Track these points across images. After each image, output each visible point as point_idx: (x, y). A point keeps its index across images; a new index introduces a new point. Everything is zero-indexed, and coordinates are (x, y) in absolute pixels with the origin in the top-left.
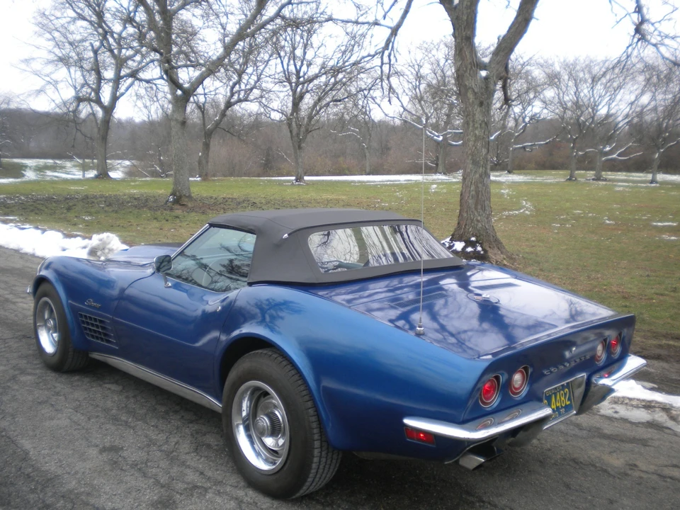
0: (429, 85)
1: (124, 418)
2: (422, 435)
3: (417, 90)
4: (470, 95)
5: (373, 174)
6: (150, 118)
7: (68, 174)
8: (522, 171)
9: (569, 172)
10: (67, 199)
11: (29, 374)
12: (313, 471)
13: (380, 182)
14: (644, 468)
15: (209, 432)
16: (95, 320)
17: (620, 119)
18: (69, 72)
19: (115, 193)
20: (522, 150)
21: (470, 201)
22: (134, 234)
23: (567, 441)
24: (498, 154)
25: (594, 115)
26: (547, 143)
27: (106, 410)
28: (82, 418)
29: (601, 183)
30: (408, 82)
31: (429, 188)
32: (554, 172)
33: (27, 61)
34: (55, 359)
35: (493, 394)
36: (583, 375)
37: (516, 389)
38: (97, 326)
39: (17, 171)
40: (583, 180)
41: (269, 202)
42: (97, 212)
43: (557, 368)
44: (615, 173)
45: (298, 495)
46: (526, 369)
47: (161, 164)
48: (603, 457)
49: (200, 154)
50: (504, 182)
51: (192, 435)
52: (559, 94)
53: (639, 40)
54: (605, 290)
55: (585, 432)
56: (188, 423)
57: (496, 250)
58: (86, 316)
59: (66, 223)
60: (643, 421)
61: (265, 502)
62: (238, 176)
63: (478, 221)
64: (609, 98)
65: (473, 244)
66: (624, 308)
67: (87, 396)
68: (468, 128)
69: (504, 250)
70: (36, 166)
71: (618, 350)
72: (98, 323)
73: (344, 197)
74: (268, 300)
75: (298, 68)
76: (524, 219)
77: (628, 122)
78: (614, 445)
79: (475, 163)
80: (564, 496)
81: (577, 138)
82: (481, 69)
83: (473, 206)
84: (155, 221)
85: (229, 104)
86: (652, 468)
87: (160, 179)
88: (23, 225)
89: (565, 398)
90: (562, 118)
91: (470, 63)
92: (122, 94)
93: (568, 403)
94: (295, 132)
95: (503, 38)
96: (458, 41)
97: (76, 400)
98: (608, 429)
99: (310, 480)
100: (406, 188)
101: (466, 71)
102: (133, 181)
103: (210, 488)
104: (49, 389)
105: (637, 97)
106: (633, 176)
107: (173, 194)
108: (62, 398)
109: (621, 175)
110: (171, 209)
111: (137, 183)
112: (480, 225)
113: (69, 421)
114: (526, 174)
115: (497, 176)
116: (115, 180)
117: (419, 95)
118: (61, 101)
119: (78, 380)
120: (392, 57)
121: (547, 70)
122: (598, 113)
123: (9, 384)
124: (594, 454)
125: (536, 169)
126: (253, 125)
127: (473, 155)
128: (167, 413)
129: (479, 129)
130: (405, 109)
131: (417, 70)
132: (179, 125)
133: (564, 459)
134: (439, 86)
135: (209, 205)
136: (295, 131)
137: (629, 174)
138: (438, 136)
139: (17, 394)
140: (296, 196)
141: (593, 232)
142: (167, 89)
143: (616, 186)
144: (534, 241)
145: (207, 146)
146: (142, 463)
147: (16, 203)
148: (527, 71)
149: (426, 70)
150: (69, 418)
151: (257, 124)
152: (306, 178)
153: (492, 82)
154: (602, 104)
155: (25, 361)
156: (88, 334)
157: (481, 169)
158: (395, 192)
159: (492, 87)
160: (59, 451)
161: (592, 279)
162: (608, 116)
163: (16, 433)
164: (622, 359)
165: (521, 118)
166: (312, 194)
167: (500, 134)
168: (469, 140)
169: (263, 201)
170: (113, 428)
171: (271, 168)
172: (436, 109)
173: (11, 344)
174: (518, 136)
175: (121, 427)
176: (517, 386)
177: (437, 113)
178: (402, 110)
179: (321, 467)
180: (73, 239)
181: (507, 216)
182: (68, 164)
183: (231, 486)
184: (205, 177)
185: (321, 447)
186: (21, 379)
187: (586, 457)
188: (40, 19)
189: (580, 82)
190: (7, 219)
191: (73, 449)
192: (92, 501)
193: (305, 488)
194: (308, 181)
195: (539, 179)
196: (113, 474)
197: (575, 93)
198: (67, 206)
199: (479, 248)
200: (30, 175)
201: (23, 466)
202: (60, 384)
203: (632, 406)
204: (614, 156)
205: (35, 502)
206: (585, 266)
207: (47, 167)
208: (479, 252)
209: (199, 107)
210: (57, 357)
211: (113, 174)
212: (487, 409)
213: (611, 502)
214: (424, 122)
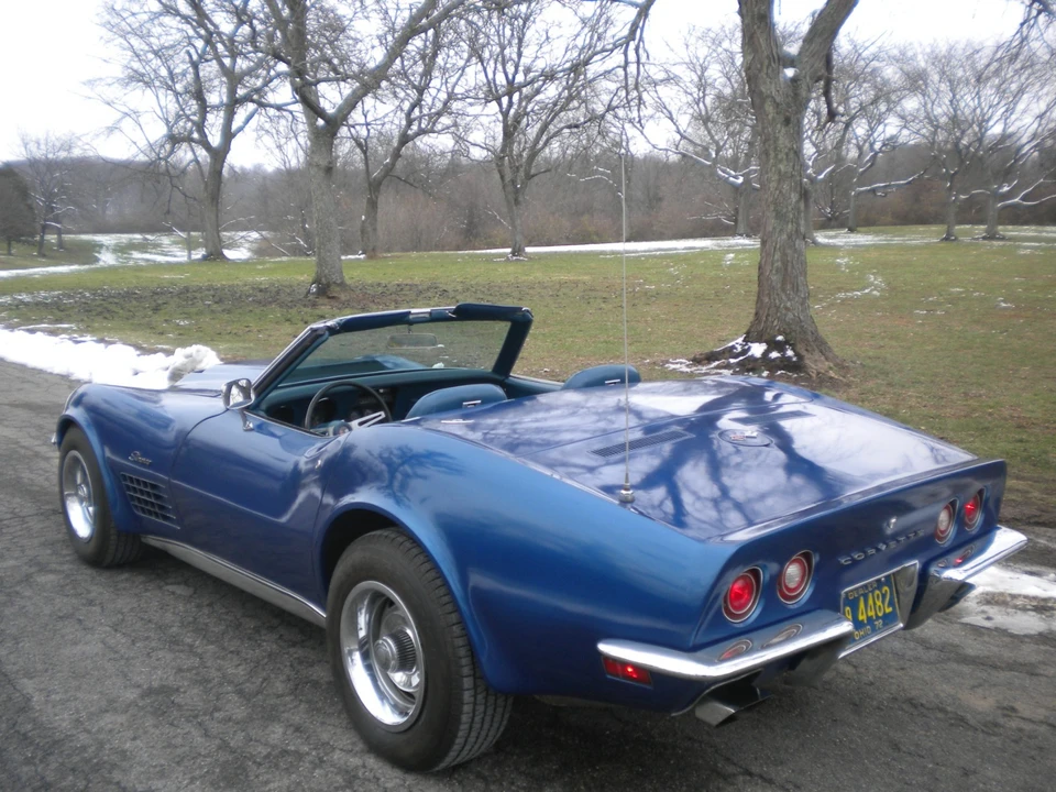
0: (719, 97)
1: (189, 640)
2: (630, 670)
3: (701, 105)
4: (769, 108)
5: (635, 241)
6: (287, 165)
7: (166, 255)
8: (872, 228)
9: (946, 227)
10: (155, 293)
11: (51, 572)
12: (464, 727)
13: (645, 251)
14: (1027, 714)
15: (320, 661)
16: (145, 484)
17: (1024, 140)
18: (157, 97)
19: (231, 283)
20: (871, 195)
21: (774, 278)
22: (251, 345)
23: (902, 669)
24: (832, 202)
25: (983, 135)
26: (909, 183)
27: (161, 628)
28: (123, 641)
29: (995, 243)
30: (686, 92)
31: (720, 260)
32: (921, 228)
33: (90, 83)
34: (90, 549)
35: (748, 601)
36: (915, 564)
37: (790, 590)
38: (148, 494)
39: (86, 253)
40: (967, 239)
41: (468, 289)
42: (200, 313)
43: (865, 552)
44: (1020, 227)
45: (443, 765)
46: (807, 557)
47: (307, 236)
48: (959, 696)
49: (363, 217)
50: (841, 247)
51: (291, 666)
52: (926, 103)
53: (1039, 12)
54: (990, 414)
55: (933, 652)
56: (289, 646)
57: (817, 355)
58: (131, 479)
59: (148, 331)
60: (1033, 632)
61: (391, 777)
62: (425, 250)
63: (787, 309)
64: (1003, 109)
65: (780, 347)
66: (1019, 444)
67: (135, 605)
68: (768, 160)
69: (830, 355)
70: (116, 245)
71: (979, 518)
72: (148, 490)
73: (586, 278)
74: (400, 449)
75: (510, 77)
76: (871, 303)
77: (1035, 146)
78: (980, 675)
79: (779, 216)
80: (888, 764)
81: (956, 173)
82: (785, 67)
83: (779, 285)
84: (287, 323)
85: (405, 139)
86: (1041, 713)
87: (303, 259)
88: (82, 336)
89: (883, 602)
90: (933, 143)
91: (768, 57)
92: (241, 129)
93: (889, 610)
94: (508, 178)
95: (820, 15)
96: (746, 21)
97: (119, 612)
98: (973, 647)
99: (459, 741)
100: (685, 260)
101: (760, 71)
102: (261, 264)
103: (308, 754)
104: (77, 595)
105: (1048, 105)
106: (1047, 232)
107: (317, 281)
108: (97, 609)
109: (1029, 231)
110: (314, 305)
111: (268, 266)
112: (790, 315)
113: (100, 645)
114: (876, 233)
115: (831, 237)
116: (234, 262)
117: (703, 113)
118: (146, 142)
119: (127, 580)
120: (641, 51)
121: (906, 68)
122: (989, 132)
123: (18, 588)
124: (945, 689)
125: (895, 224)
126: (447, 170)
127: (775, 204)
128: (257, 630)
129: (785, 162)
130: (683, 137)
131: (699, 73)
132: (322, 174)
133: (895, 699)
134: (735, 98)
135: (374, 296)
136: (509, 176)
137: (1040, 228)
138: (736, 177)
139: (28, 604)
140: (511, 279)
141: (977, 322)
142: (301, 117)
143: (1019, 247)
144: (883, 338)
145: (373, 205)
146: (205, 714)
147: (76, 302)
148: (874, 70)
149: (714, 73)
150: (103, 642)
151: (455, 167)
152: (529, 250)
153: (804, 87)
154: (995, 118)
155: (49, 552)
156: (136, 507)
157: (790, 226)
158: (668, 266)
159: (803, 93)
160: (79, 695)
161: (971, 398)
162: (1005, 137)
163: (16, 668)
164: (987, 532)
165: (867, 145)
166: (538, 275)
167: (833, 171)
168: (769, 180)
169: (459, 288)
170: (169, 656)
171: (476, 236)
172: (732, 135)
173: (30, 524)
174: (865, 171)
175: (181, 655)
176: (792, 585)
177: (735, 142)
178: (678, 137)
179: (477, 719)
180: (152, 356)
181: (843, 300)
182: (165, 240)
183: (341, 750)
184: (371, 253)
185: (475, 687)
186: (38, 580)
187: (932, 694)
188: (108, 17)
189: (958, 84)
190: (58, 329)
191: (101, 692)
192: (117, 776)
193: (452, 754)
194: (531, 254)
195: (897, 240)
196: (157, 732)
197: (951, 101)
198: (154, 304)
199: (790, 353)
200: (107, 259)
201: (19, 720)
202: (97, 586)
203: (1016, 607)
204: (1016, 200)
205: (29, 779)
206: (962, 377)
207: (132, 246)
208: (790, 358)
209: (359, 145)
210: (92, 544)
211: (229, 254)
212: (737, 626)
213: (966, 773)
214: (714, 156)
